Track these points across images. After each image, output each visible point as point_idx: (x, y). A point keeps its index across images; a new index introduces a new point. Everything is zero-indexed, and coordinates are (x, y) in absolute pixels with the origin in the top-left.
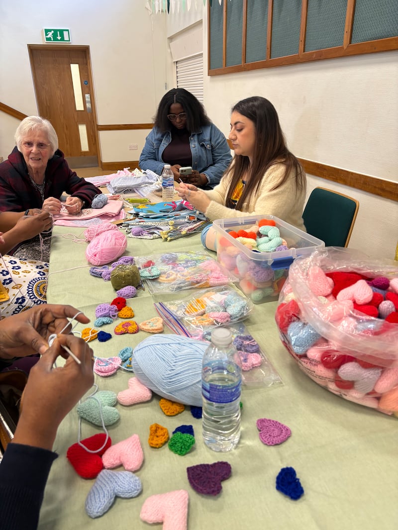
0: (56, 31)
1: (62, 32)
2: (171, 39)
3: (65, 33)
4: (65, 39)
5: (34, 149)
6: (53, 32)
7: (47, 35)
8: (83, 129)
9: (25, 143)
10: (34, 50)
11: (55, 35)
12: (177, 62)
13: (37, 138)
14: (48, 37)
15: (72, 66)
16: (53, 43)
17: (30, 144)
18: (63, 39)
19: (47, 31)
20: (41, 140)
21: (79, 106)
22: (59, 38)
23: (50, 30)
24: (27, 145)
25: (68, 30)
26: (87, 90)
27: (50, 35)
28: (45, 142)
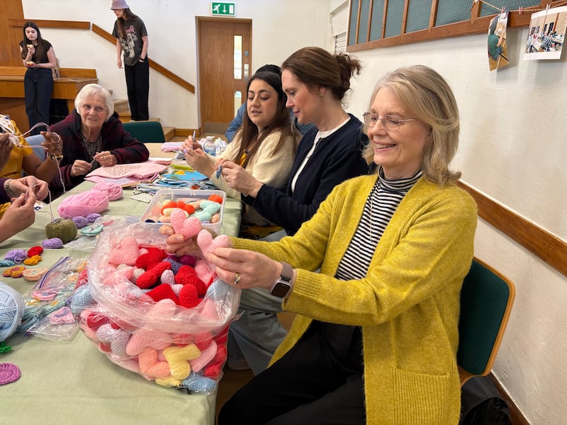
0: (222, 4)
1: (227, 5)
2: (333, 14)
3: (231, 7)
4: (230, 12)
5: (91, 111)
6: (219, 5)
7: (213, 8)
8: (238, 95)
9: (85, 106)
10: (202, 23)
11: (221, 8)
12: (336, 36)
13: (95, 102)
14: (214, 10)
15: (236, 37)
16: (218, 15)
17: (88, 107)
18: (228, 13)
19: (214, 4)
20: (99, 104)
21: (238, 75)
22: (225, 11)
23: (217, 4)
24: (85, 107)
25: (233, 4)
26: (246, 60)
27: (217, 8)
28: (103, 106)
